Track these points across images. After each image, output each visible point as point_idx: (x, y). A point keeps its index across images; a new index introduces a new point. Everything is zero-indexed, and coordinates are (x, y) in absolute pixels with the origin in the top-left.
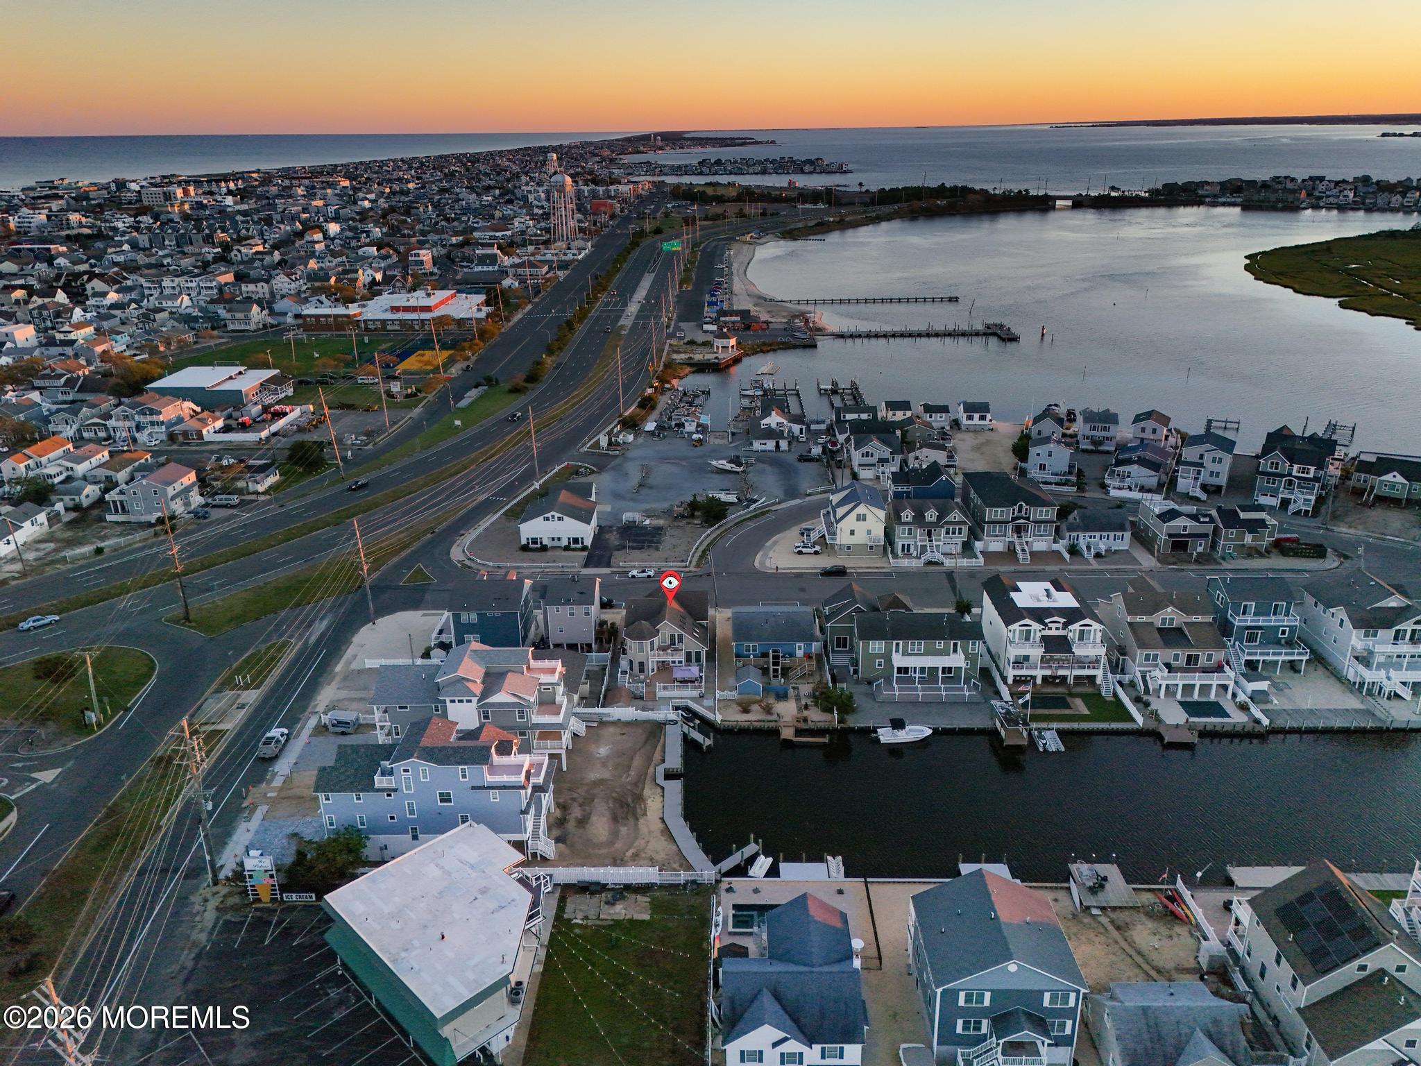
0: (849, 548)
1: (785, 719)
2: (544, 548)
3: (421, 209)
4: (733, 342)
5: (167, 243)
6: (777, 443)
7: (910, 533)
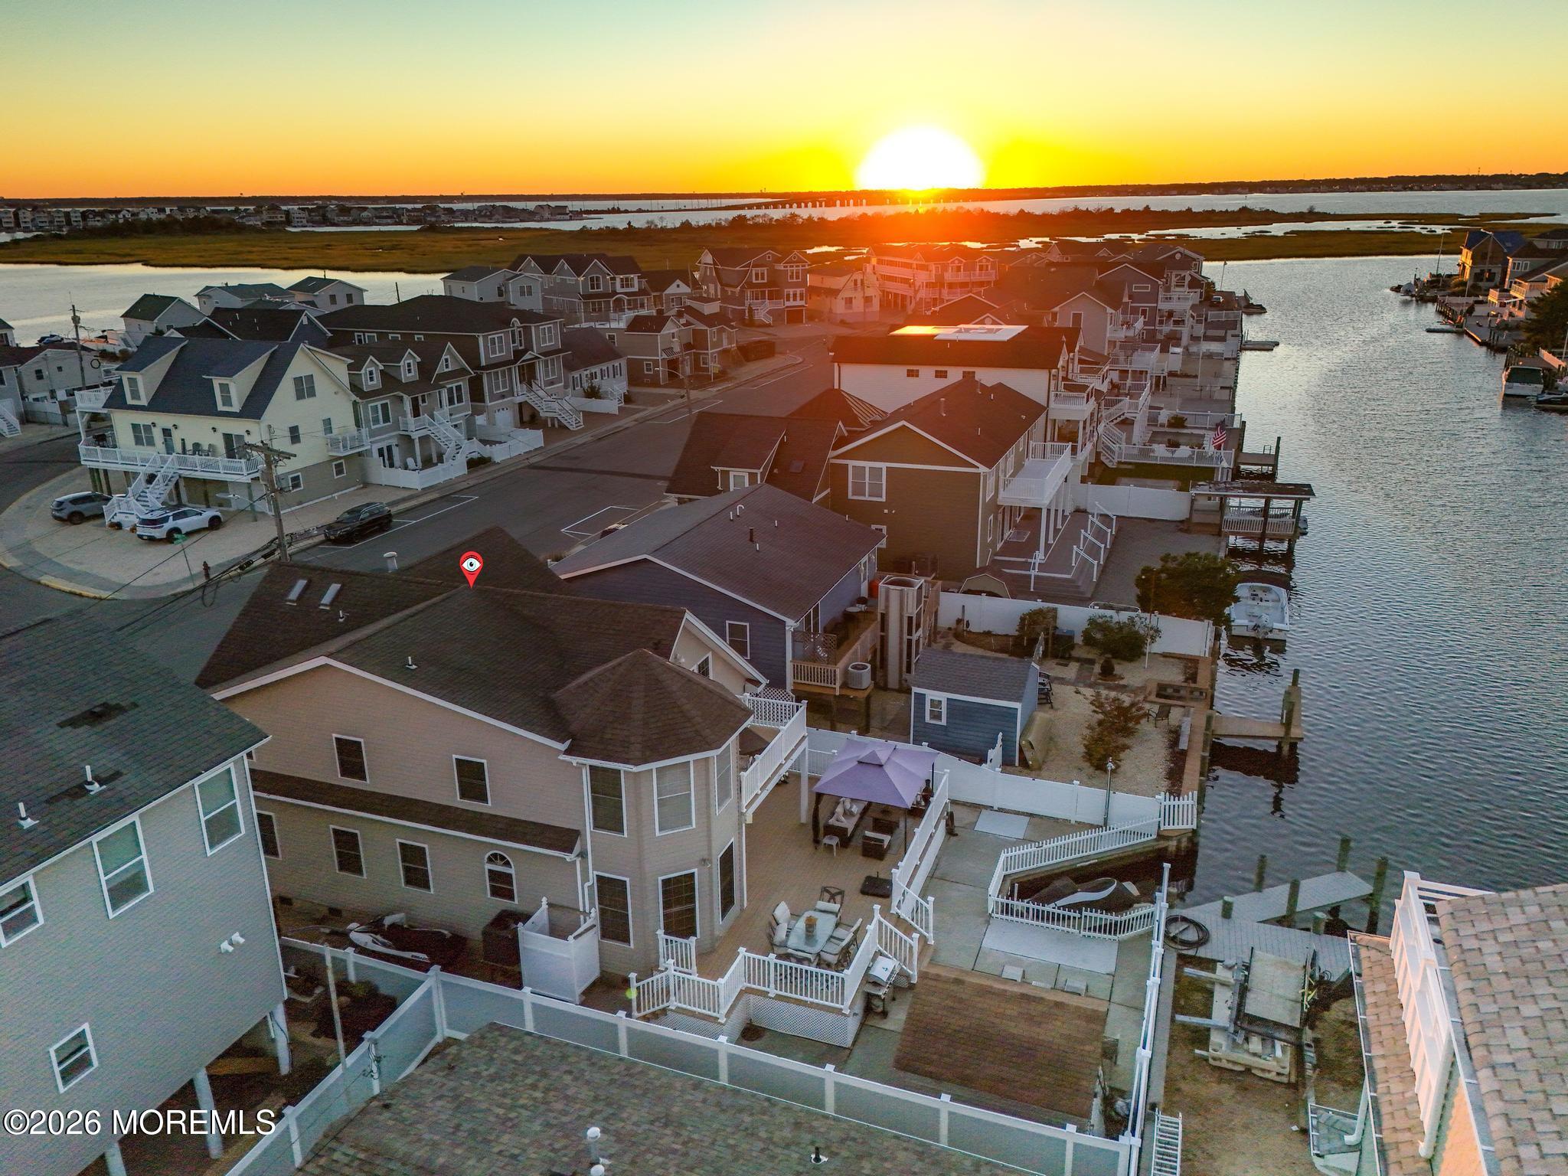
0: (299, 481)
7: (386, 419)
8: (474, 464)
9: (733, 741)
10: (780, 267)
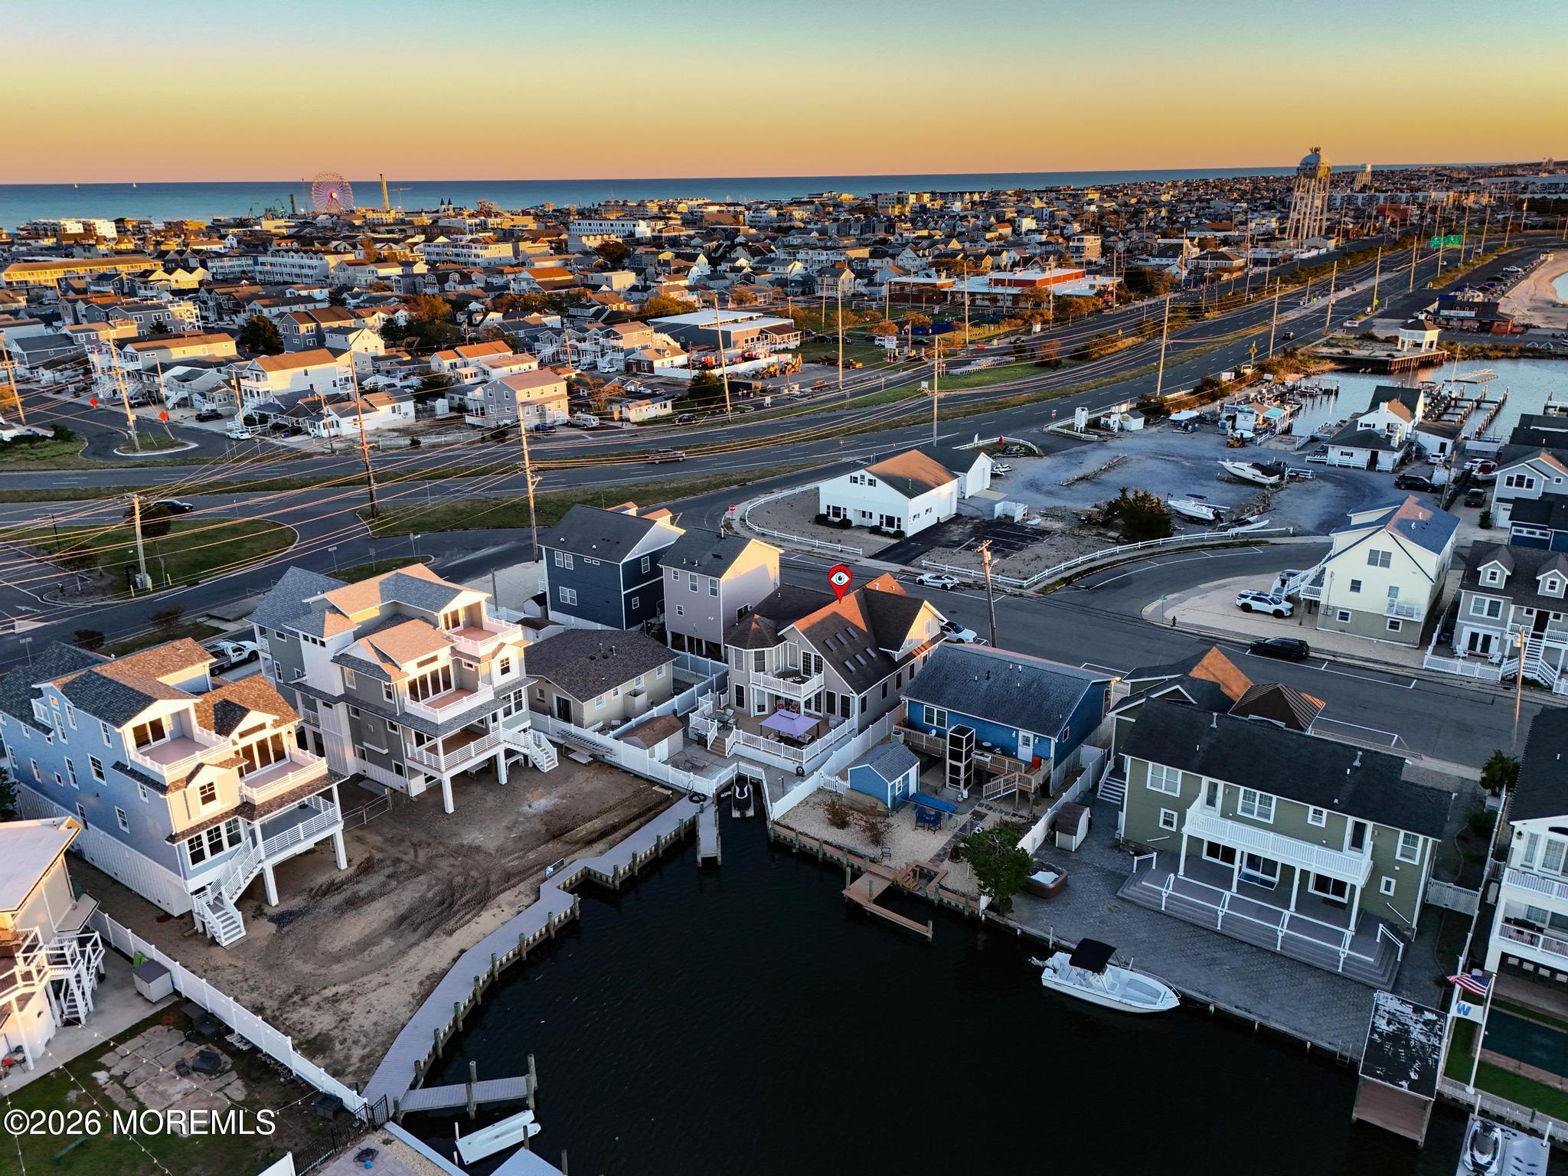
0: (1344, 616)
1: (892, 863)
2: (846, 524)
3: (1151, 214)
4: (1432, 335)
5: (852, 232)
6: (1374, 456)
7: (1493, 613)
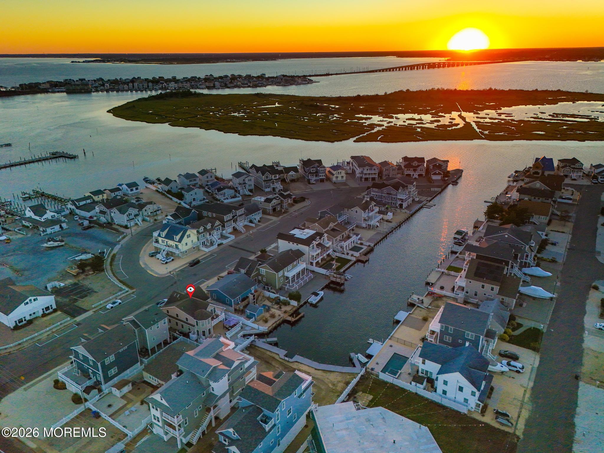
0: (186, 252)
1: (282, 315)
2: (28, 322)
6: (61, 226)
7: (204, 236)
8: (219, 245)
9: (210, 318)
10: (319, 169)
